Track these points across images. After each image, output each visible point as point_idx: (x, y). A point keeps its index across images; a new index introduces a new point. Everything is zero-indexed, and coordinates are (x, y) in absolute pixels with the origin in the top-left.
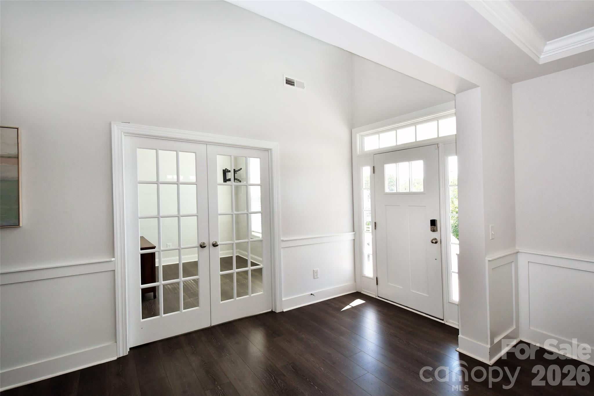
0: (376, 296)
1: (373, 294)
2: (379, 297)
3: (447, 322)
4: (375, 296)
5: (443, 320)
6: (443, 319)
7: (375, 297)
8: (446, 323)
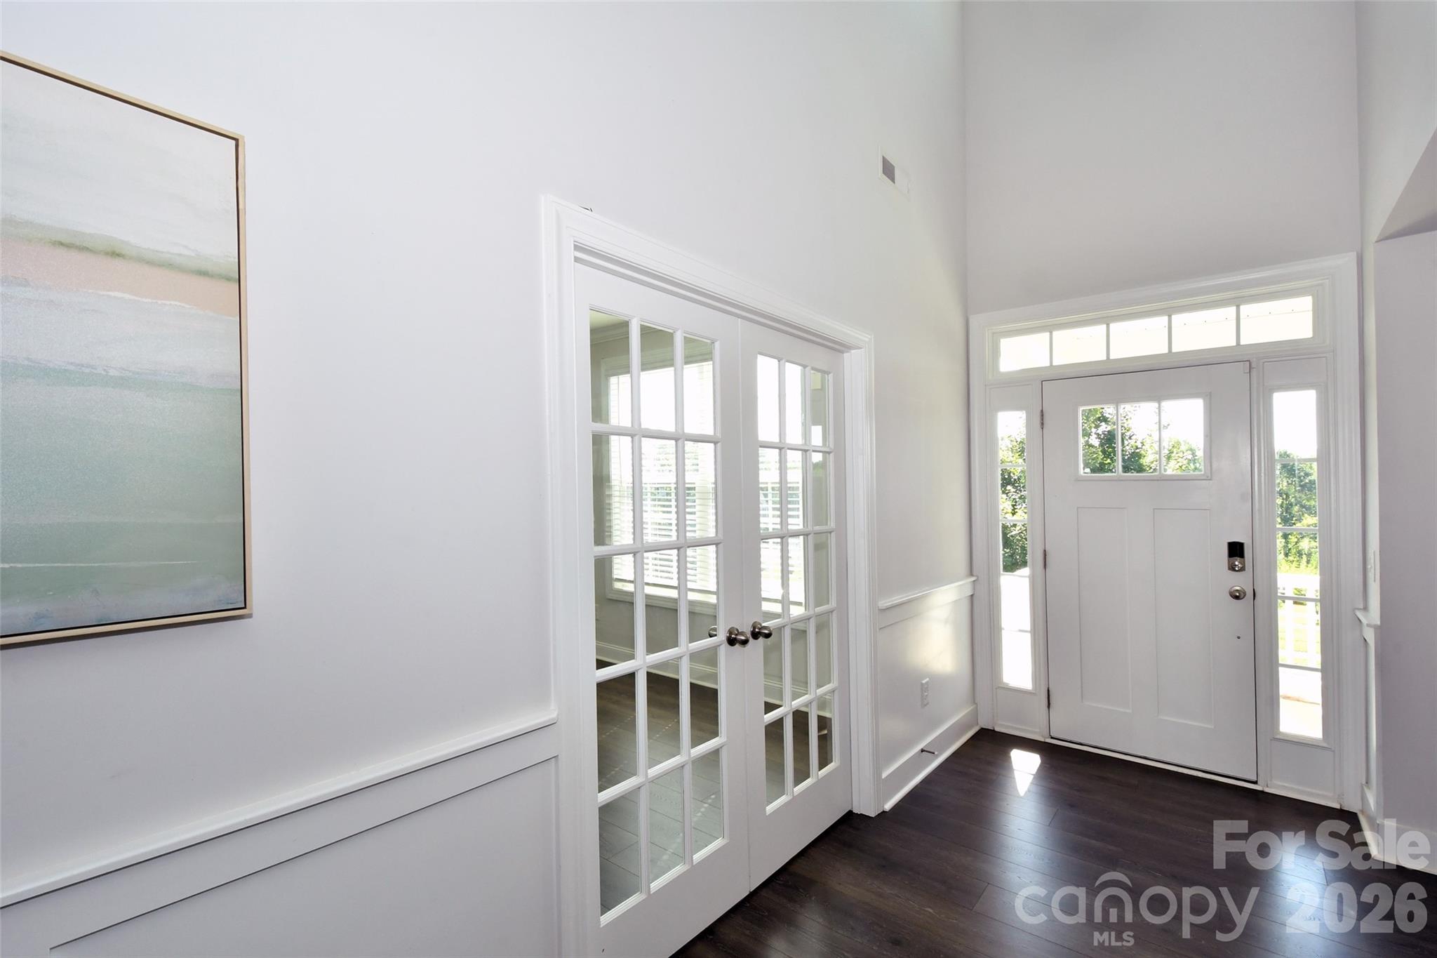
0: (1045, 738)
1: (1035, 733)
2: (1052, 738)
3: (1267, 786)
4: (1043, 736)
5: (1255, 783)
6: (1255, 779)
7: (1043, 740)
8: (1267, 790)
